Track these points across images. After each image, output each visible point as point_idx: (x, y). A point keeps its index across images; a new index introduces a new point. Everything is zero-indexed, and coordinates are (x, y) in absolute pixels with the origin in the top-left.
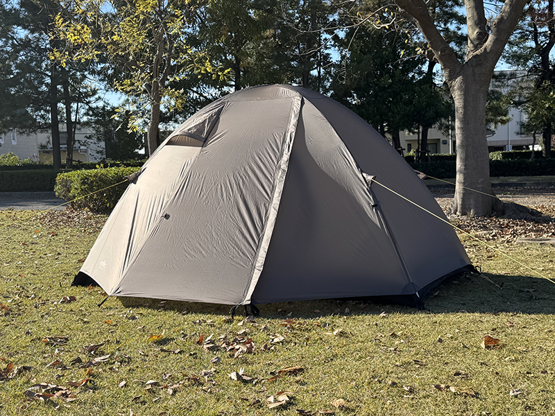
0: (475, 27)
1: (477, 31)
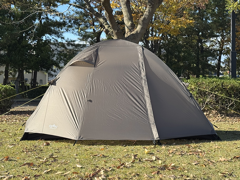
1: (130, 22)
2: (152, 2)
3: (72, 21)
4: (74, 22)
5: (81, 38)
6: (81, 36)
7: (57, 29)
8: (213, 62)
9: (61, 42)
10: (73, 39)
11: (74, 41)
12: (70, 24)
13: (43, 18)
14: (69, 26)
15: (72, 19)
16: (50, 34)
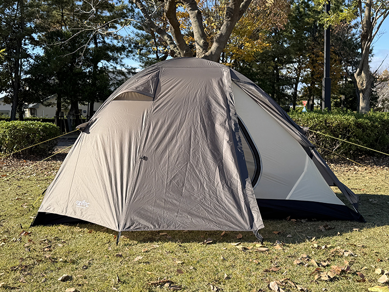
0: (201, 38)
1: (202, 41)
2: (231, 14)
3: (132, 45)
4: (134, 46)
5: (143, 65)
6: (143, 63)
7: (116, 55)
8: (289, 91)
9: (120, 69)
10: (134, 66)
11: (134, 69)
12: (130, 49)
13: (100, 42)
14: (129, 51)
15: (132, 43)
16: (108, 61)
